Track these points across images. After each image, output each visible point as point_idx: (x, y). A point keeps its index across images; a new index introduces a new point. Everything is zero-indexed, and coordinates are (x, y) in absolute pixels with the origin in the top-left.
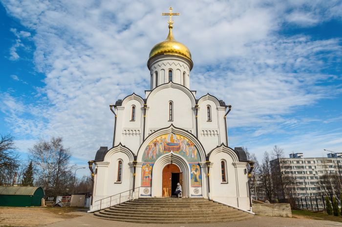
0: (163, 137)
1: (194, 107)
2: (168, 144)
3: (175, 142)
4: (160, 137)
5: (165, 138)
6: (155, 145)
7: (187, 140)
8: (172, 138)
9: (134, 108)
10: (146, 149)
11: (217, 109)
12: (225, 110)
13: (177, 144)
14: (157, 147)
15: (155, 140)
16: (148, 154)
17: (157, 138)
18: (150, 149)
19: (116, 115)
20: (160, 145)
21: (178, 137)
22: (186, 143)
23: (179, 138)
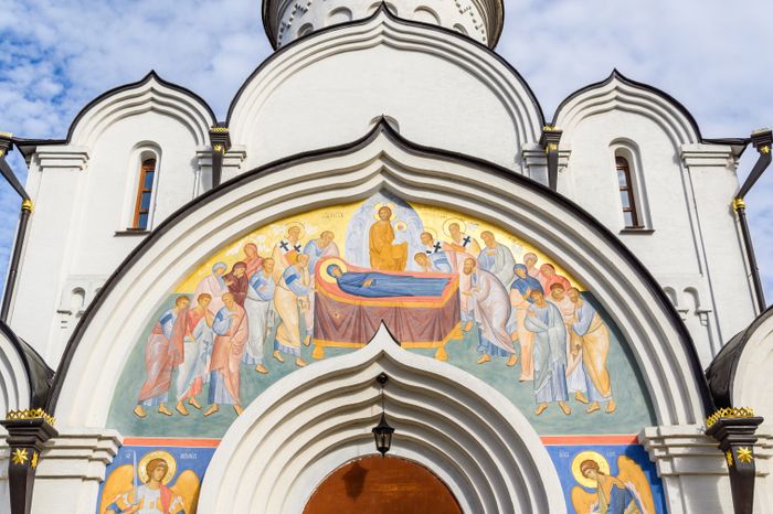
0: (311, 226)
1: (530, 145)
2: (352, 283)
3: (412, 267)
4: (279, 231)
5: (326, 237)
6: (238, 288)
7: (520, 252)
8: (389, 233)
9: (149, 163)
10: (159, 322)
11: (680, 158)
12: (733, 168)
13: (431, 285)
14: (254, 306)
15: (236, 252)
16: (170, 363)
17: (259, 239)
18: (188, 323)
19: (25, 197)
20: (285, 296)
21: (438, 225)
22: (506, 274)
23: (443, 236)
